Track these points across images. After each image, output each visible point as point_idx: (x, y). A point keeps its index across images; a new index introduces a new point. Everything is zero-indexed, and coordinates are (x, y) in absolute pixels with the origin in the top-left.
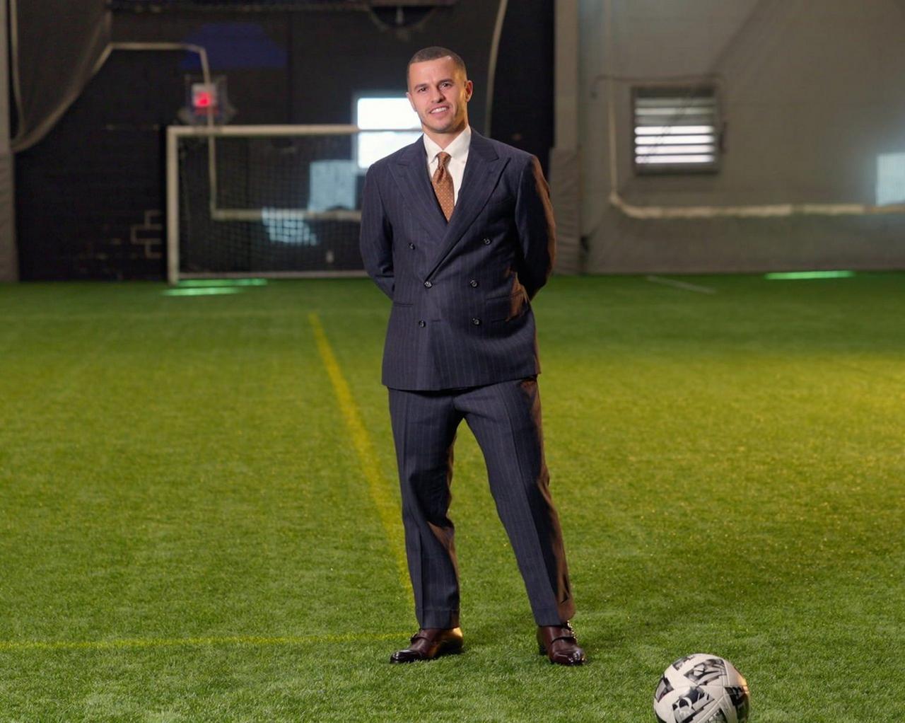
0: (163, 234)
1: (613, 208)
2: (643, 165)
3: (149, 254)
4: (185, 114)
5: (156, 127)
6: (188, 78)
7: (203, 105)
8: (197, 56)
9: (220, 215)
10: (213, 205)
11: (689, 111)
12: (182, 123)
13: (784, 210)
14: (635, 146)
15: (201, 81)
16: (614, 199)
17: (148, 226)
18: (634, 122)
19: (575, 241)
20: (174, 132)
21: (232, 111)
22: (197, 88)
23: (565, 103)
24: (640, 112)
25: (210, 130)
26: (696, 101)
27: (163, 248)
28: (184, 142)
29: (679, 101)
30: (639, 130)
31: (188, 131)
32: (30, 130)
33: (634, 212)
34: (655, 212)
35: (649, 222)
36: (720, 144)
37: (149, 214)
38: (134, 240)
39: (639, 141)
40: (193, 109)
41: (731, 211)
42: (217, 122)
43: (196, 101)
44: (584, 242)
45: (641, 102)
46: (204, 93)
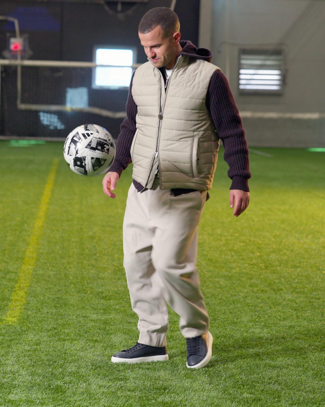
2: (243, 90)
4: (6, 54)
6: (8, 35)
7: (15, 50)
8: (13, 24)
9: (22, 107)
10: (19, 101)
11: (269, 63)
12: (4, 58)
13: (315, 116)
14: (239, 79)
15: (15, 36)
18: (240, 67)
21: (30, 53)
22: (13, 40)
24: (243, 62)
25: (18, 62)
26: (272, 57)
28: (4, 68)
29: (263, 57)
30: (242, 71)
31: (6, 62)
34: (247, 114)
36: (284, 80)
39: (241, 77)
40: (10, 51)
41: (288, 115)
42: (23, 58)
43: (12, 47)
45: (243, 57)
46: (16, 43)
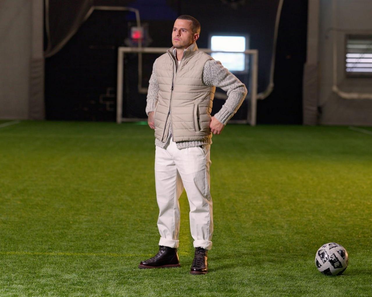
0: (115, 99)
1: (334, 93)
2: (349, 72)
3: (108, 109)
4: (128, 42)
5: (113, 48)
6: (129, 24)
7: (136, 38)
8: (134, 14)
9: (143, 91)
10: (140, 86)
12: (126, 46)
14: (346, 63)
15: (135, 25)
16: (335, 89)
17: (108, 95)
18: (347, 51)
19: (315, 109)
20: (122, 50)
21: (150, 40)
22: (134, 29)
23: (312, 41)
24: (350, 46)
25: (139, 50)
27: (115, 106)
28: (127, 55)
29: (368, 42)
30: (349, 55)
31: (128, 50)
32: (53, 46)
33: (345, 95)
34: (354, 96)
35: (352, 101)
37: (109, 89)
38: (101, 101)
39: (348, 60)
40: (132, 39)
42: (143, 46)
43: (133, 36)
44: (320, 110)
45: (351, 42)
46: (137, 32)
